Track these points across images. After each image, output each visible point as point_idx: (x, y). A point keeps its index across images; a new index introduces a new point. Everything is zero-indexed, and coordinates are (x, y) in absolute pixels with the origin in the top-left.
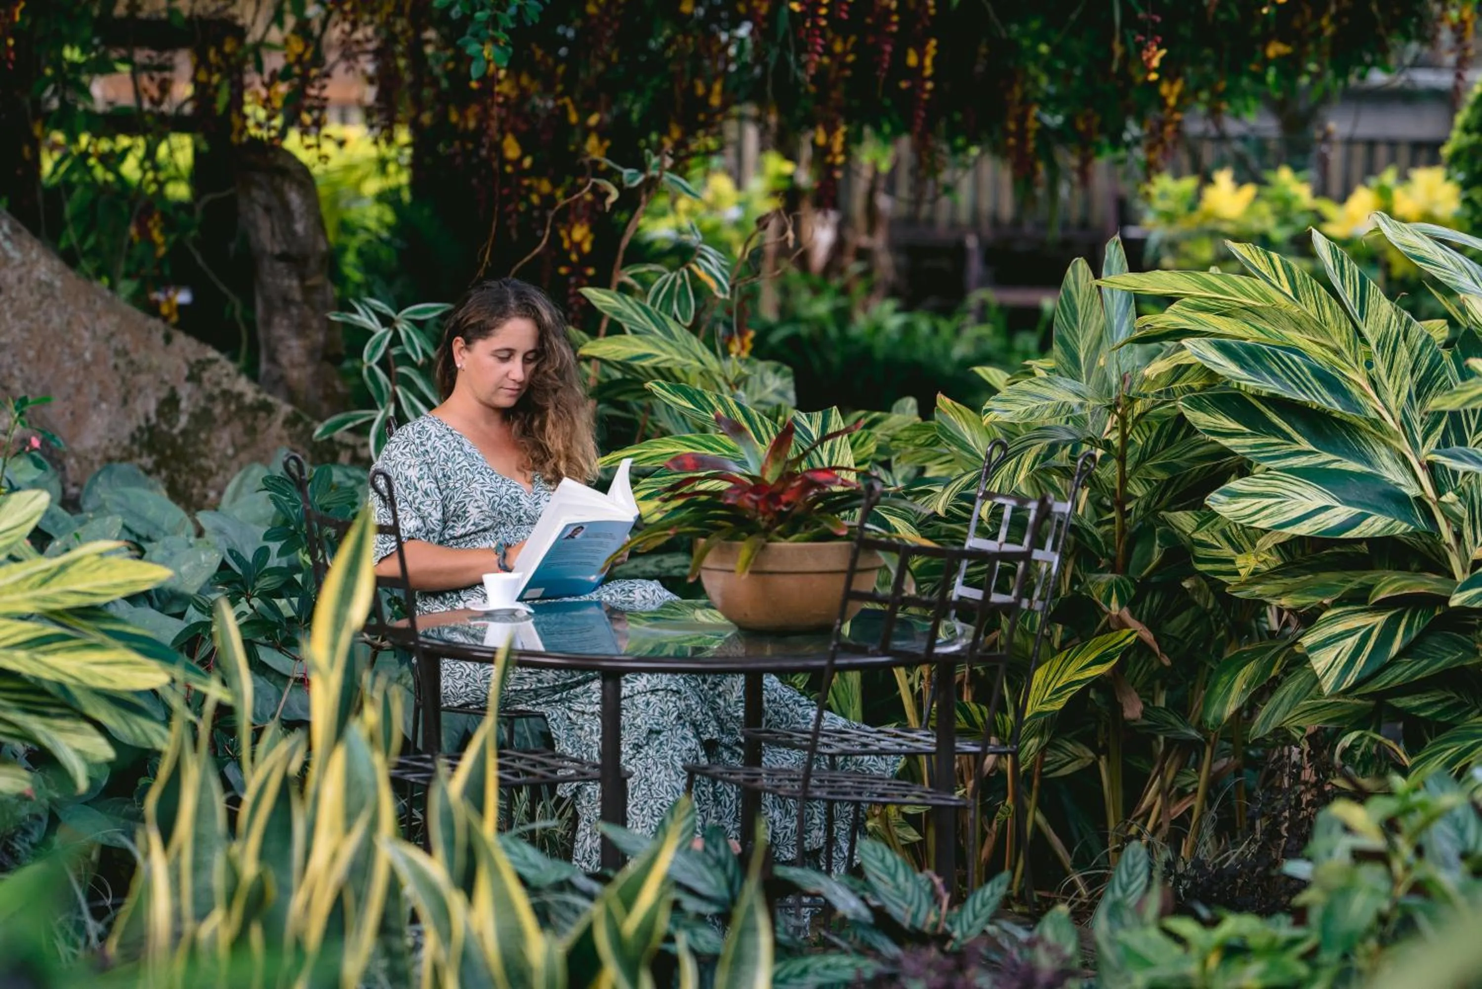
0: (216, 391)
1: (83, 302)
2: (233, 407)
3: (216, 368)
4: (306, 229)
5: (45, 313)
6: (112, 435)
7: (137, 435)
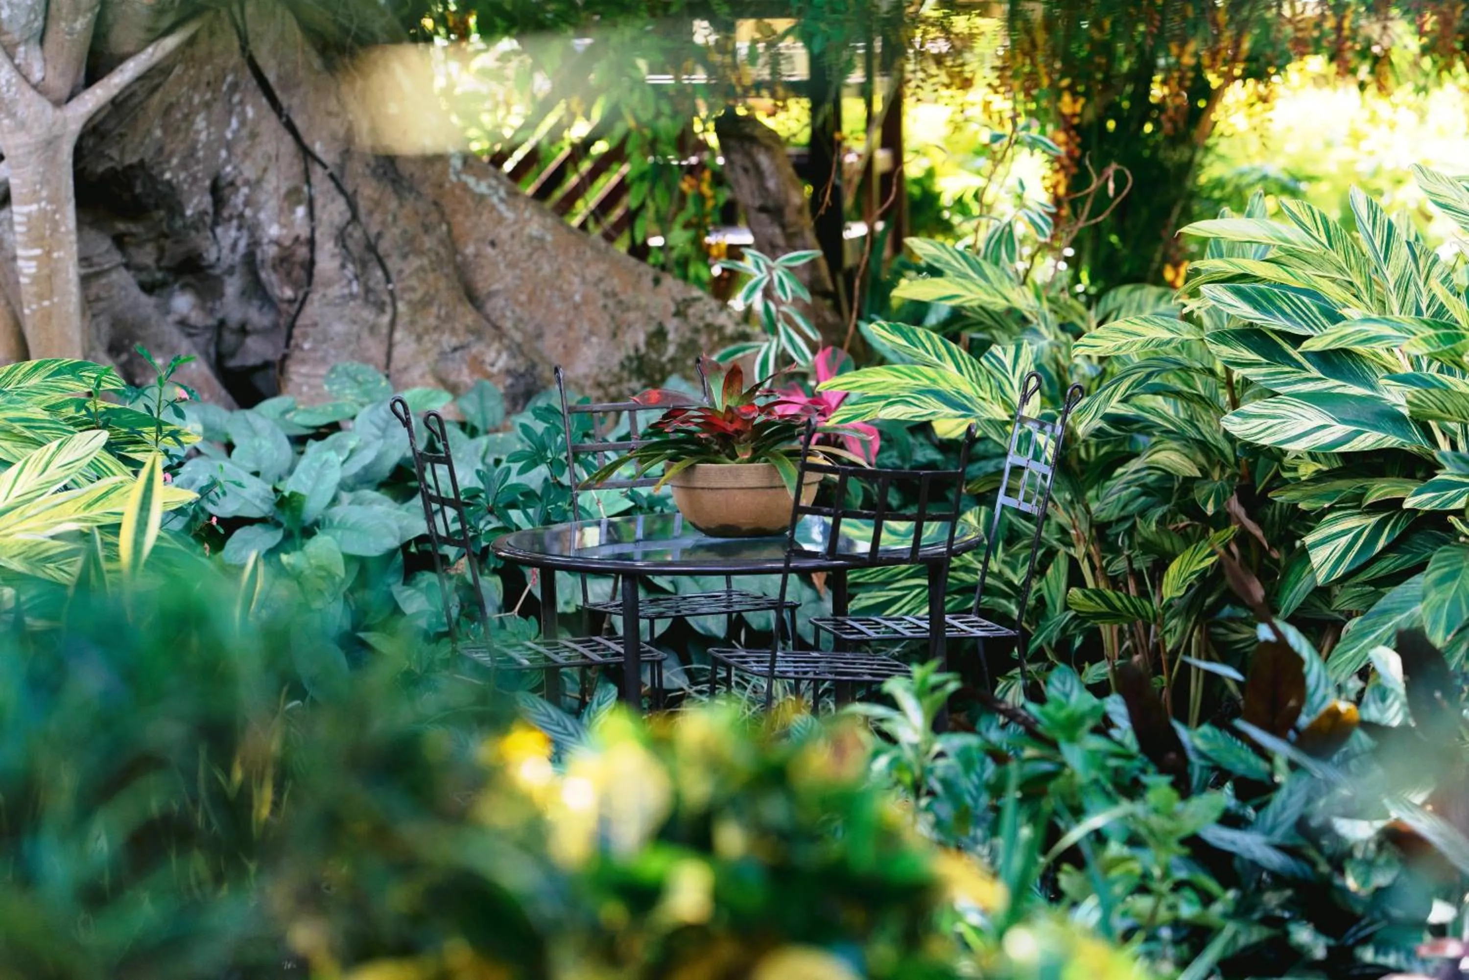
0: (701, 325)
1: (573, 252)
2: (716, 338)
3: (699, 305)
4: (777, 184)
5: (536, 263)
6: (603, 364)
7: (626, 363)
